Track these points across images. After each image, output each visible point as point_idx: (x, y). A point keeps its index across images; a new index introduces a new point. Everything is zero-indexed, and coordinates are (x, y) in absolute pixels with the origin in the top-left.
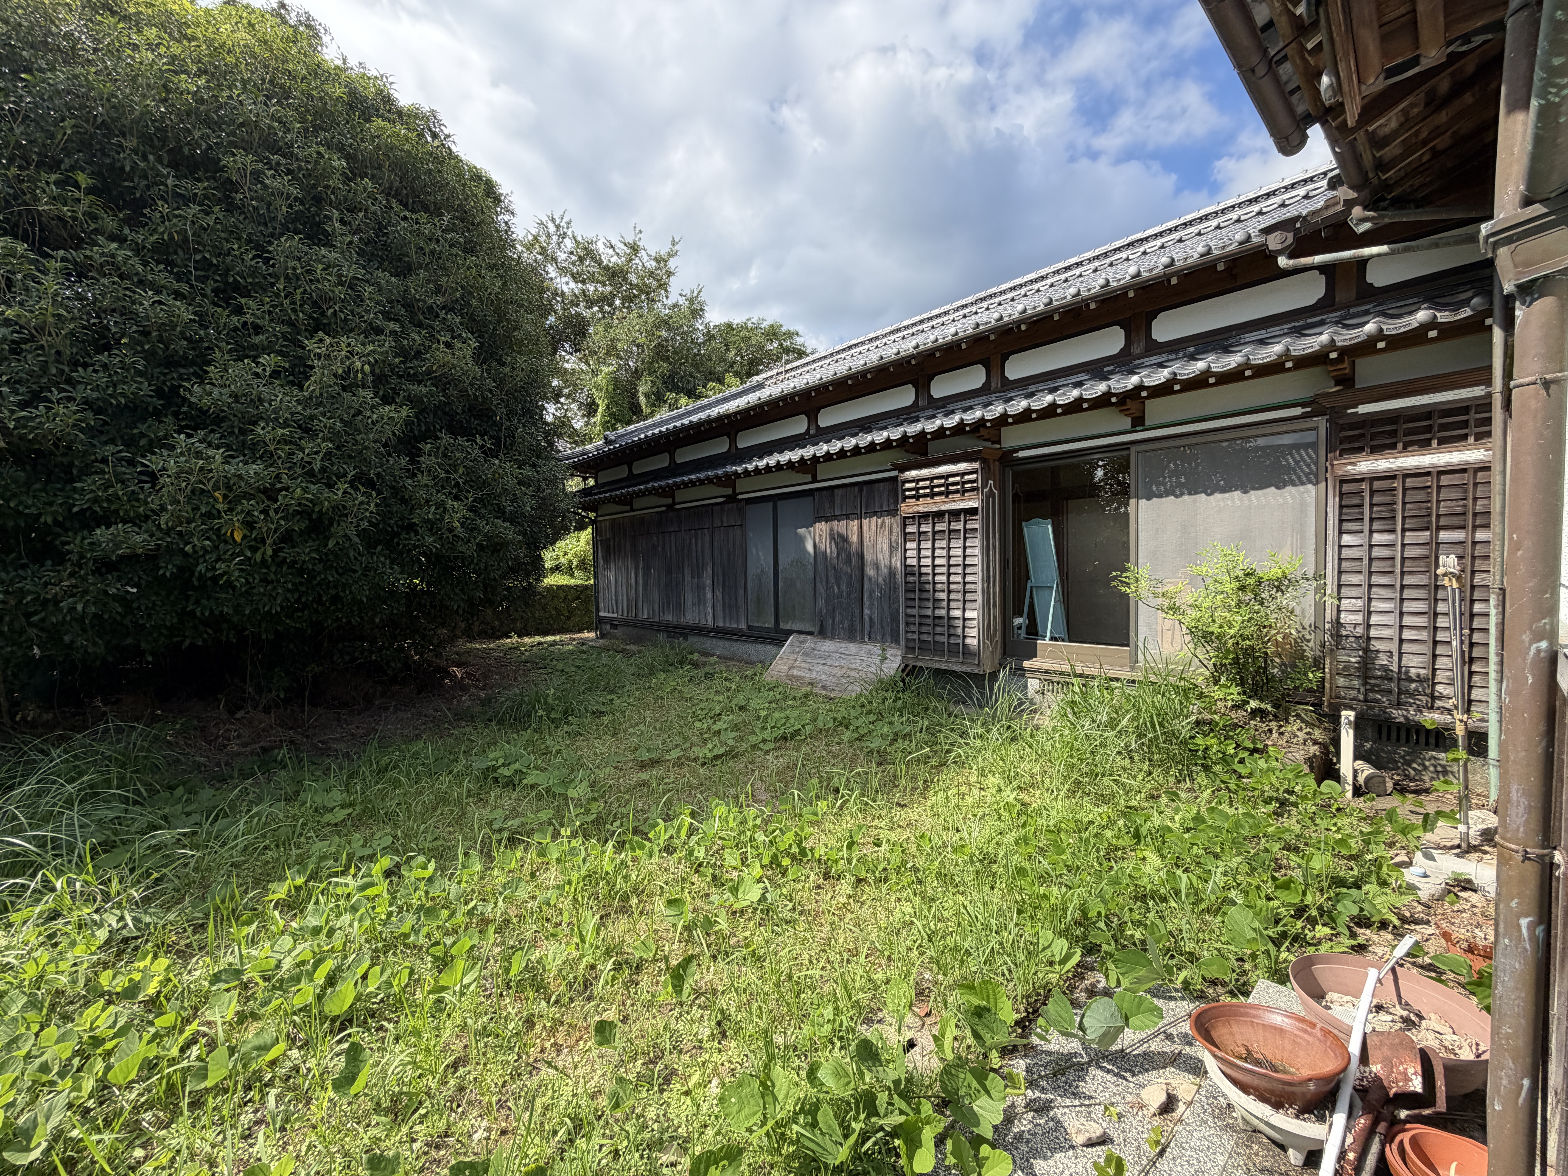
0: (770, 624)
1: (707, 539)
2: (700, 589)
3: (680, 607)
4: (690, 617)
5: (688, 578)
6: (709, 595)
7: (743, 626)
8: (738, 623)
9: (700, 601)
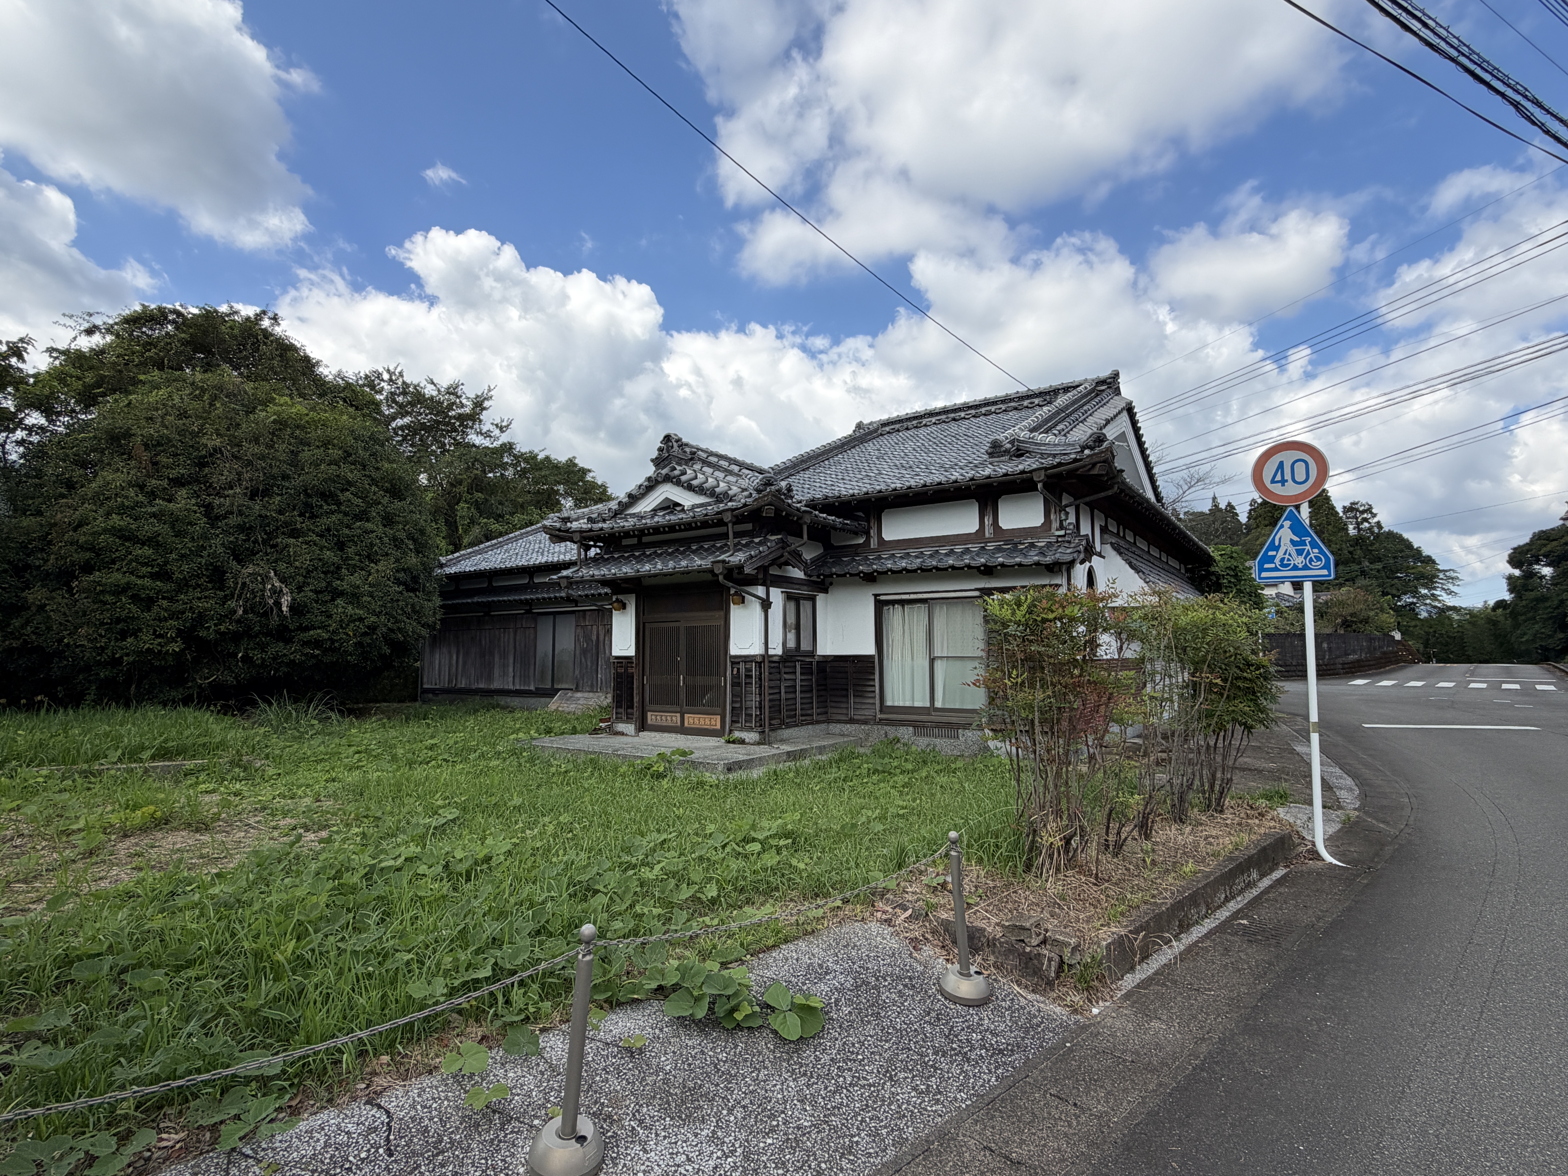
0: (549, 686)
1: (512, 635)
2: (505, 666)
3: (490, 678)
4: (496, 685)
5: (497, 659)
6: (511, 669)
7: (532, 688)
8: (529, 685)
9: (505, 674)
